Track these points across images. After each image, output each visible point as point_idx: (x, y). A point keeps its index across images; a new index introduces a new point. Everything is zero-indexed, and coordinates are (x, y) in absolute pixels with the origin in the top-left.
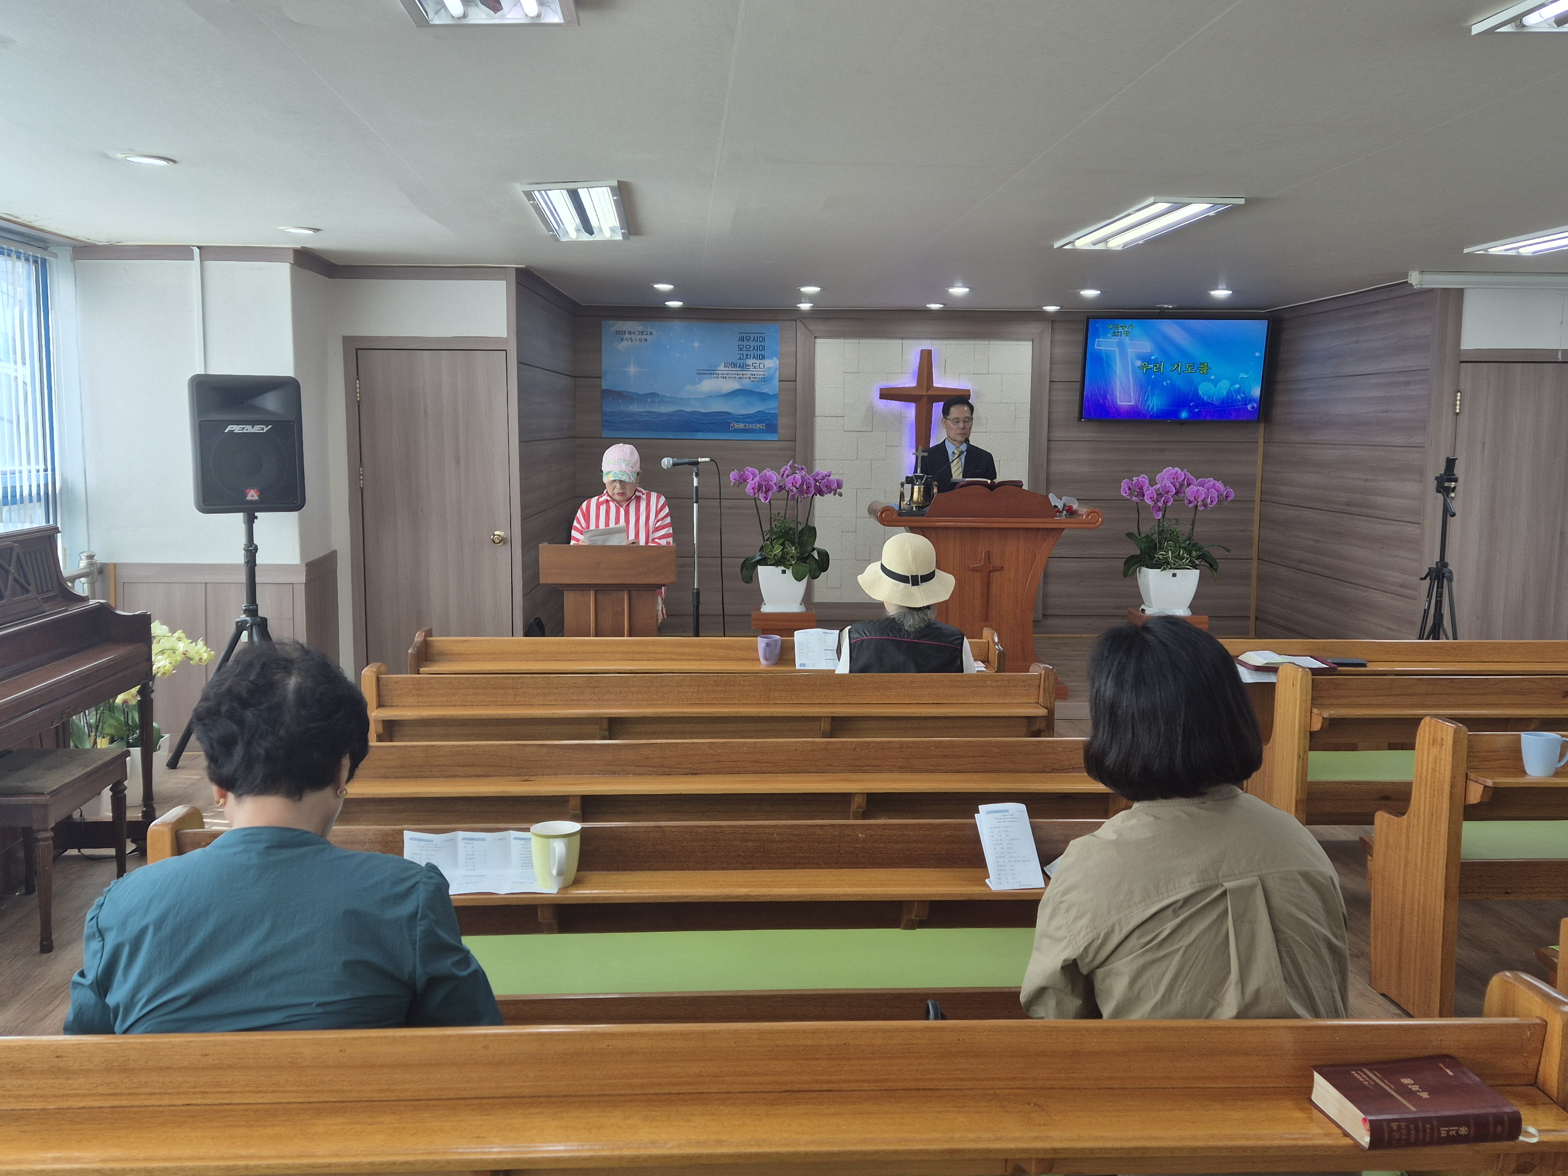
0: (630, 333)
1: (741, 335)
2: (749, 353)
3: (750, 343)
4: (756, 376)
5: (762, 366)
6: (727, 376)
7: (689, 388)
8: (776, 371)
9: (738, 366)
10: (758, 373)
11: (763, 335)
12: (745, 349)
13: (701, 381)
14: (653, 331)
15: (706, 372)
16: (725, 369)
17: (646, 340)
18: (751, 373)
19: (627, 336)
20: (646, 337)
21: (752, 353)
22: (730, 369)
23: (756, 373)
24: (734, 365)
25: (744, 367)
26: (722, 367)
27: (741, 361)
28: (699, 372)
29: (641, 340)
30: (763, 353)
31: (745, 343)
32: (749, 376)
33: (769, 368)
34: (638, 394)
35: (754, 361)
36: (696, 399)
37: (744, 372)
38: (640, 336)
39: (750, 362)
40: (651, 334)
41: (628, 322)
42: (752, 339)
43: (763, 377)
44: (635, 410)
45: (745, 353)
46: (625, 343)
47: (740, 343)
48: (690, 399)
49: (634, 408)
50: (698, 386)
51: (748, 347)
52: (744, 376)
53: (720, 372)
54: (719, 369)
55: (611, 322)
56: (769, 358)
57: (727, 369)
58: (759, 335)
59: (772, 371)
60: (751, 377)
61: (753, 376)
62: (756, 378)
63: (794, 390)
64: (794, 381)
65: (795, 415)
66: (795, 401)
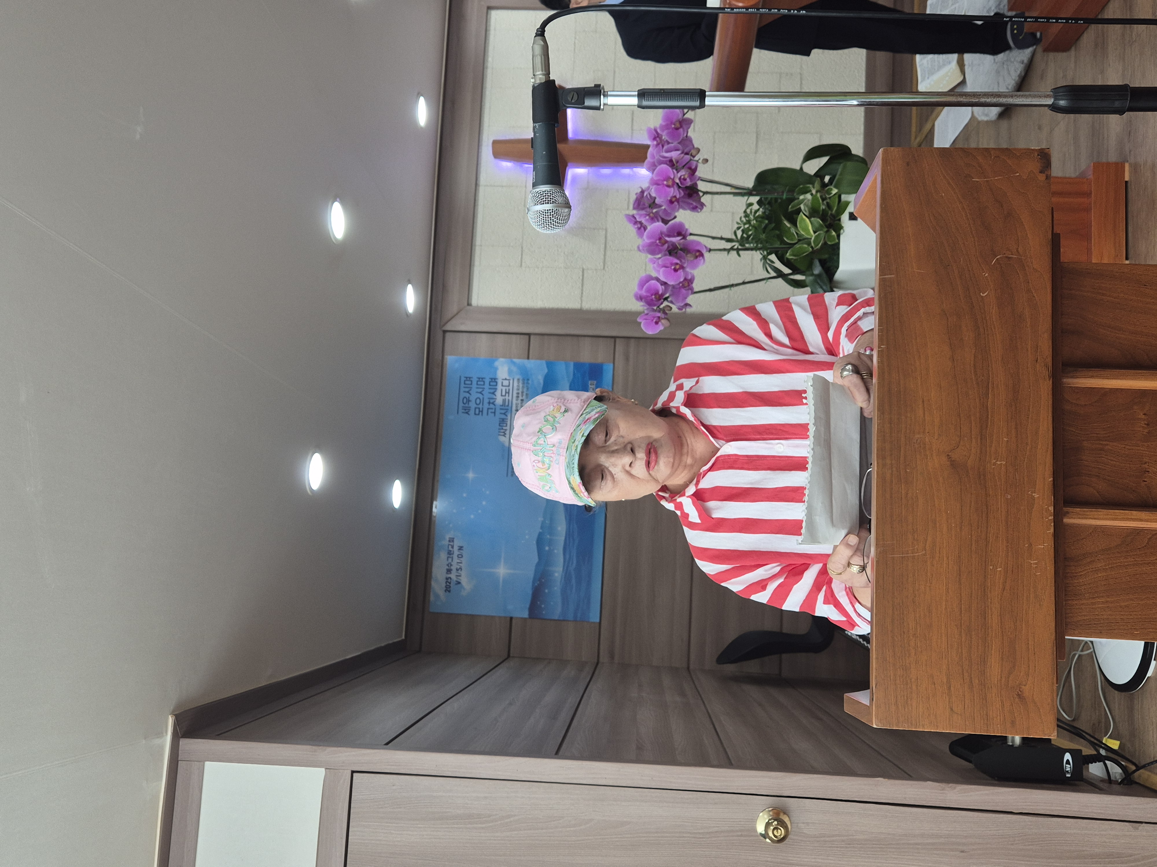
0: (449, 571)
1: (461, 410)
2: (486, 401)
3: (473, 398)
4: (520, 391)
5: (506, 383)
8: (514, 363)
9: (503, 416)
10: (515, 387)
11: (463, 379)
12: (480, 406)
14: (447, 537)
17: (461, 548)
18: (514, 398)
19: (453, 576)
20: (456, 548)
21: (487, 395)
23: (515, 392)
25: (506, 408)
27: (498, 412)
29: (460, 556)
30: (487, 381)
31: (472, 405)
33: (510, 372)
34: (538, 564)
35: (498, 393)
38: (455, 556)
39: (499, 400)
40: (452, 540)
41: (433, 575)
42: (467, 395)
43: (521, 382)
44: (561, 569)
45: (486, 406)
46: (464, 580)
47: (472, 412)
49: (558, 571)
51: (478, 402)
55: (432, 598)
56: (495, 373)
58: (462, 385)
59: (514, 369)
60: (520, 398)
61: (520, 395)
62: (522, 392)
63: (542, 336)
64: (529, 335)
65: (578, 337)
66: (559, 337)
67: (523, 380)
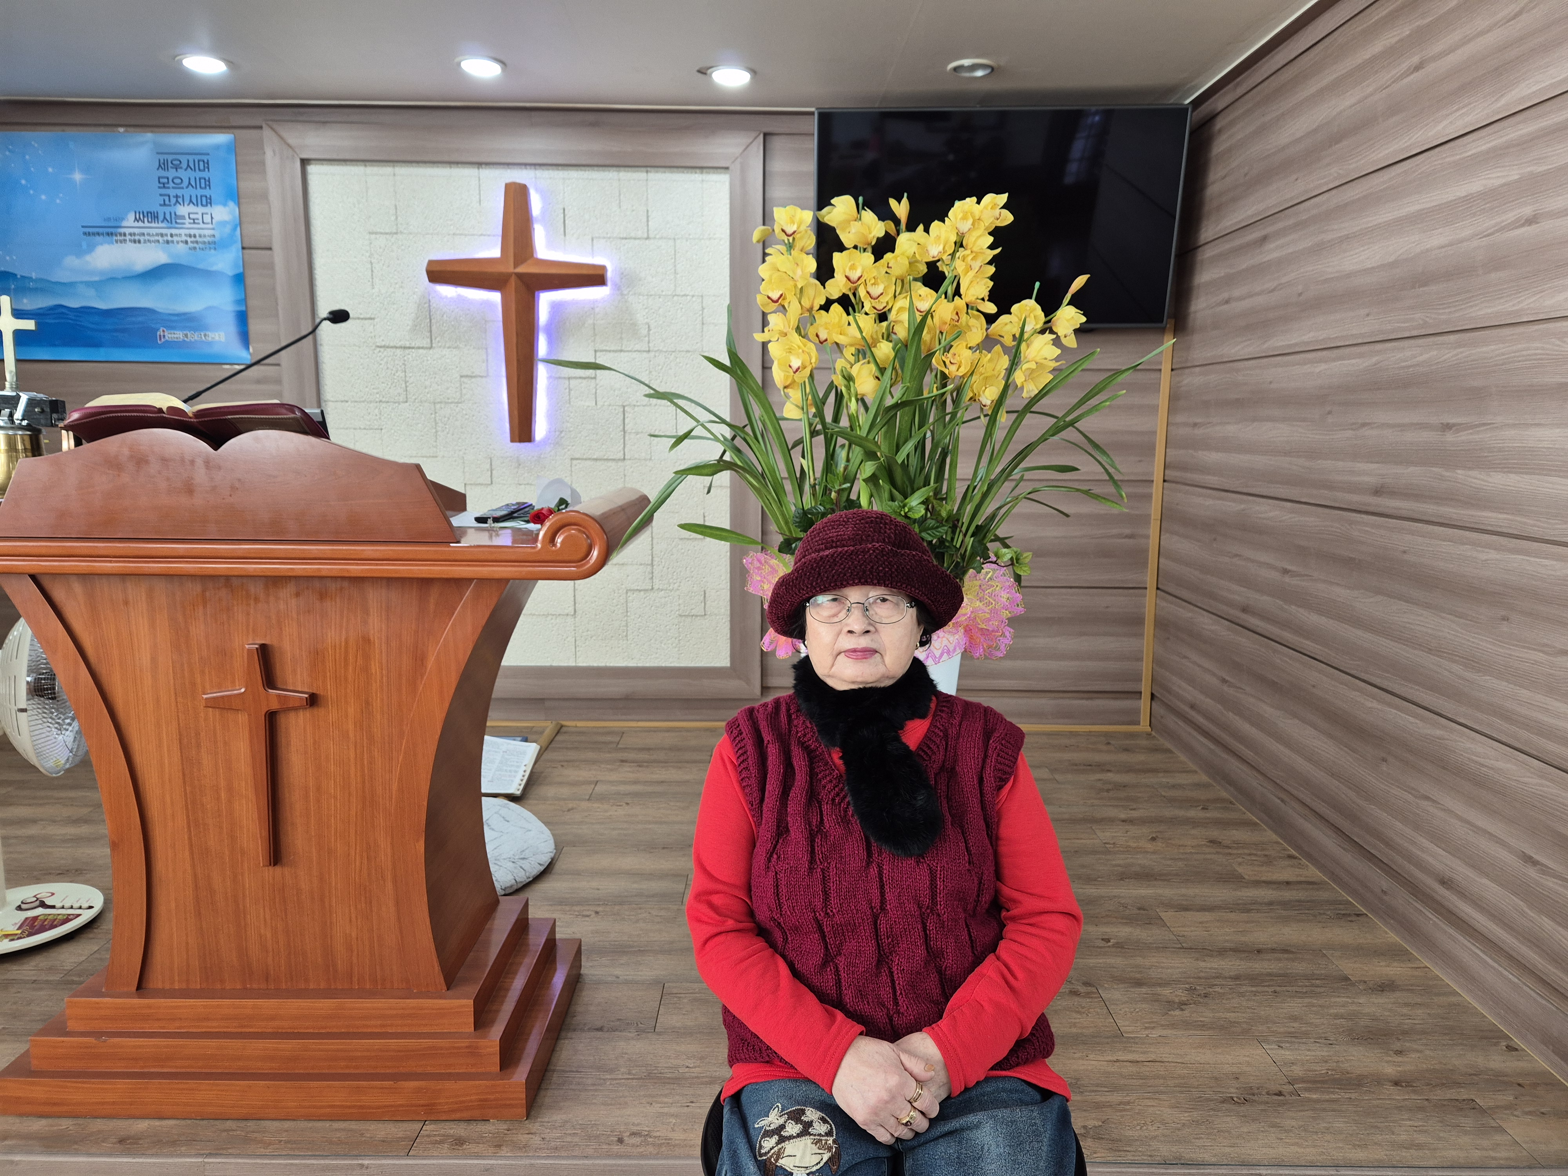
1: (162, 157)
2: (179, 192)
3: (181, 173)
4: (198, 239)
5: (207, 218)
6: (142, 238)
7: (71, 261)
8: (235, 229)
9: (161, 217)
10: (202, 232)
11: (205, 158)
12: (171, 185)
13: (91, 248)
15: (100, 230)
16: (136, 224)
18: (187, 232)
21: (187, 192)
22: (147, 224)
23: (197, 232)
24: (154, 217)
25: (173, 220)
26: (130, 220)
27: (167, 209)
28: (87, 230)
30: (207, 192)
31: (172, 173)
32: (184, 238)
33: (223, 224)
35: (192, 208)
36: (88, 284)
37: (174, 231)
39: (183, 210)
42: (184, 165)
43: (211, 239)
45: (173, 193)
47: (162, 173)
48: (76, 283)
50: (88, 258)
51: (178, 181)
52: (175, 239)
53: (127, 231)
54: (124, 224)
56: (219, 203)
57: (140, 224)
58: (197, 158)
59: (226, 229)
60: (189, 240)
61: (193, 239)
62: (197, 242)
63: (271, 266)
64: (270, 249)
65: (277, 316)
66: (274, 289)
67: (215, 243)
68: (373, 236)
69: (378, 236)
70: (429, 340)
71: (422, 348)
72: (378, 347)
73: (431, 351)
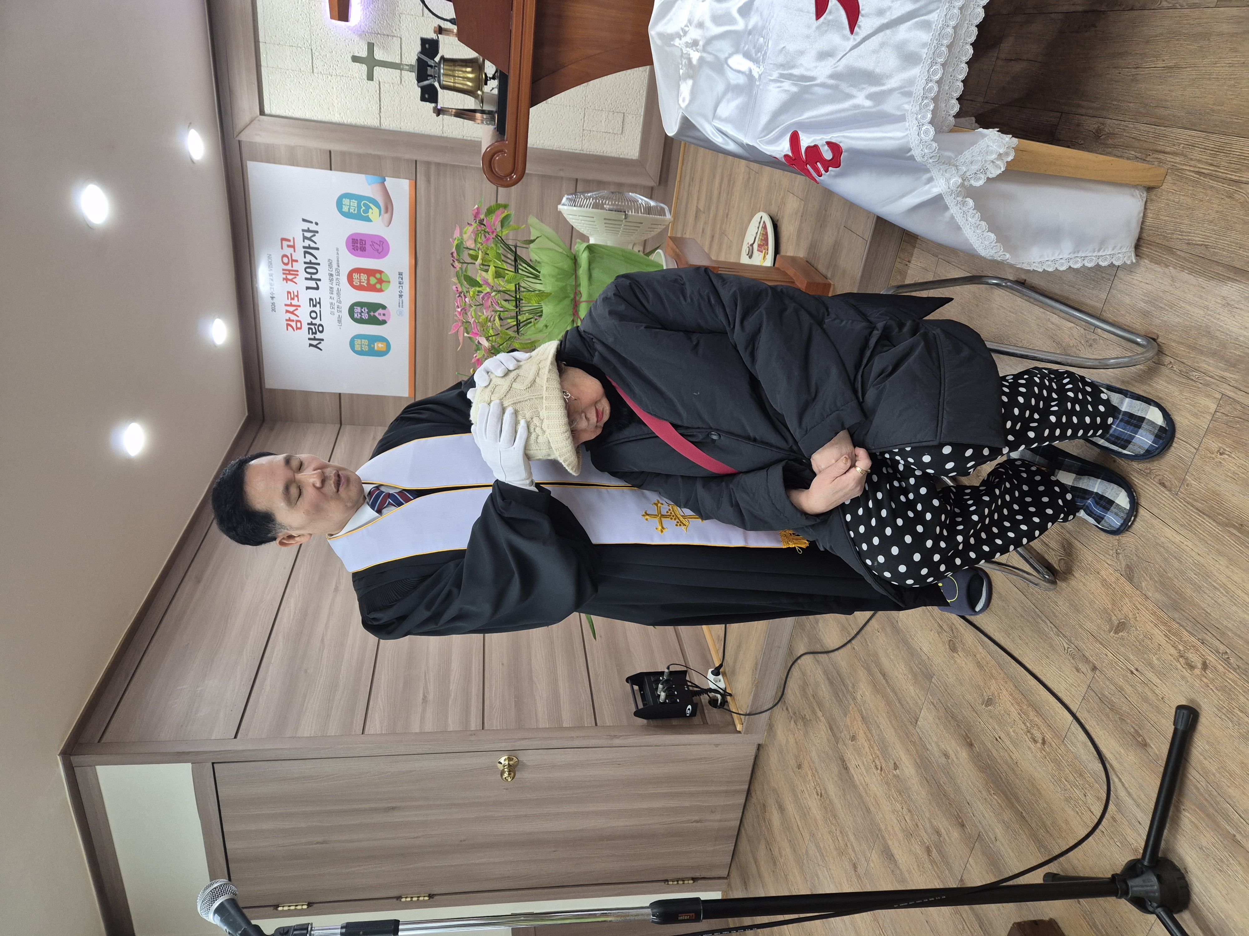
63: (343, 154)
64: (330, 152)
65: (379, 157)
66: (360, 156)
68: (315, 70)
69: (315, 66)
70: (395, 38)
71: (401, 46)
72: (401, 83)
73: (403, 39)
